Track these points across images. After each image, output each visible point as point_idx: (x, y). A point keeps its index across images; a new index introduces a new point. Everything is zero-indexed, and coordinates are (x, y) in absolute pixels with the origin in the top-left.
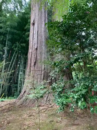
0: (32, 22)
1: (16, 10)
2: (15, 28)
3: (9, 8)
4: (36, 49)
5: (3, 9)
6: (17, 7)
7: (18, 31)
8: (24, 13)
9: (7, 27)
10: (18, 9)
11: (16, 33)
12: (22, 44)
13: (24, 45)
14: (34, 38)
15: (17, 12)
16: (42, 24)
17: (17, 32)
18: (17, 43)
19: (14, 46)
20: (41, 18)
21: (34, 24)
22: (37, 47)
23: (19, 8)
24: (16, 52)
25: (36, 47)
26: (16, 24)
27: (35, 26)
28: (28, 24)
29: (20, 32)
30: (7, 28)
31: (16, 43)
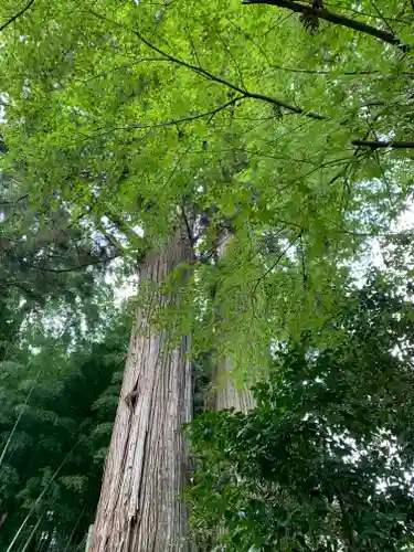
0: (127, 389)
1: (73, 333)
2: (50, 404)
3: (47, 327)
4: (134, 522)
5: (21, 329)
6: (76, 324)
7: (61, 415)
8: (102, 345)
9: (20, 397)
10: (78, 333)
11: (49, 423)
12: (67, 480)
13: (77, 482)
14: (129, 464)
15: (74, 342)
16: (166, 399)
17: (57, 421)
18: (47, 472)
19: (26, 491)
20: (165, 377)
21: (133, 400)
22: (137, 511)
23: (84, 327)
24: (32, 521)
25: (131, 514)
26: (60, 387)
27: (138, 408)
28: (111, 388)
29: (72, 421)
30: (16, 403)
31: (42, 474)
